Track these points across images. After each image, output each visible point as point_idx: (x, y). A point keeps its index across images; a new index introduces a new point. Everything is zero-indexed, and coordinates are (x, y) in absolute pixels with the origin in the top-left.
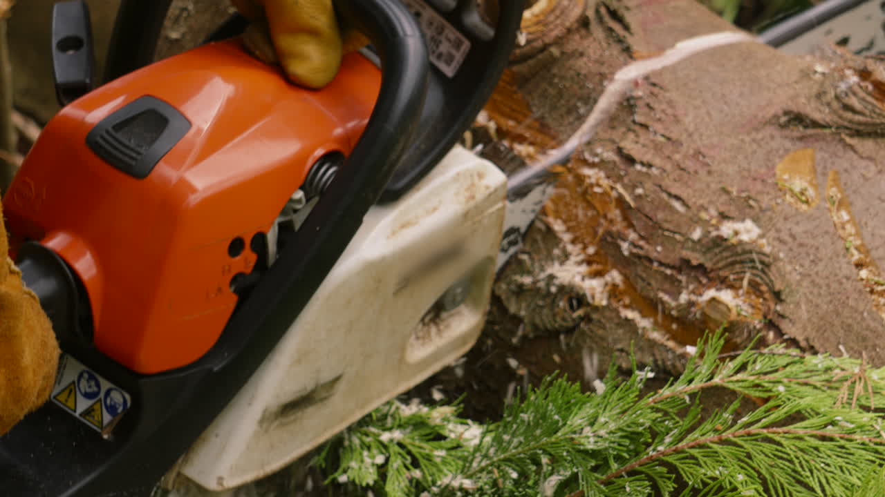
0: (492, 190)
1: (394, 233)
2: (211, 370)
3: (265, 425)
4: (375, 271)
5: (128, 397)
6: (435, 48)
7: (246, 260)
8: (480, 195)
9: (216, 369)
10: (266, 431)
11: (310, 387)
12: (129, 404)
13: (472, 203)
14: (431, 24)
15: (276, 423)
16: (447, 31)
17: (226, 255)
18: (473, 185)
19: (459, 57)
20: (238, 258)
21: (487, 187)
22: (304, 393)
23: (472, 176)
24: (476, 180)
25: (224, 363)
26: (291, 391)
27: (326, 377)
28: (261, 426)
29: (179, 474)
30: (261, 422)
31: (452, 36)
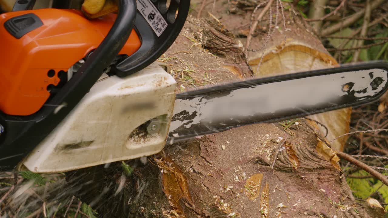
0: (169, 85)
1: (122, 88)
2: (36, 122)
3: (57, 151)
4: (111, 101)
5: (3, 127)
6: (157, 26)
7: (55, 80)
8: (163, 85)
9: (37, 122)
10: (57, 154)
11: (79, 141)
12: (3, 131)
13: (159, 87)
14: (158, 18)
15: (62, 152)
16: (162, 20)
17: (46, 76)
18: (161, 81)
19: (163, 29)
20: (51, 78)
21: (167, 83)
22: (76, 143)
23: (161, 77)
24: (163, 79)
25: (41, 120)
26: (70, 140)
27: (86, 139)
28: (55, 151)
29: (23, 165)
30: (56, 149)
31: (163, 22)
